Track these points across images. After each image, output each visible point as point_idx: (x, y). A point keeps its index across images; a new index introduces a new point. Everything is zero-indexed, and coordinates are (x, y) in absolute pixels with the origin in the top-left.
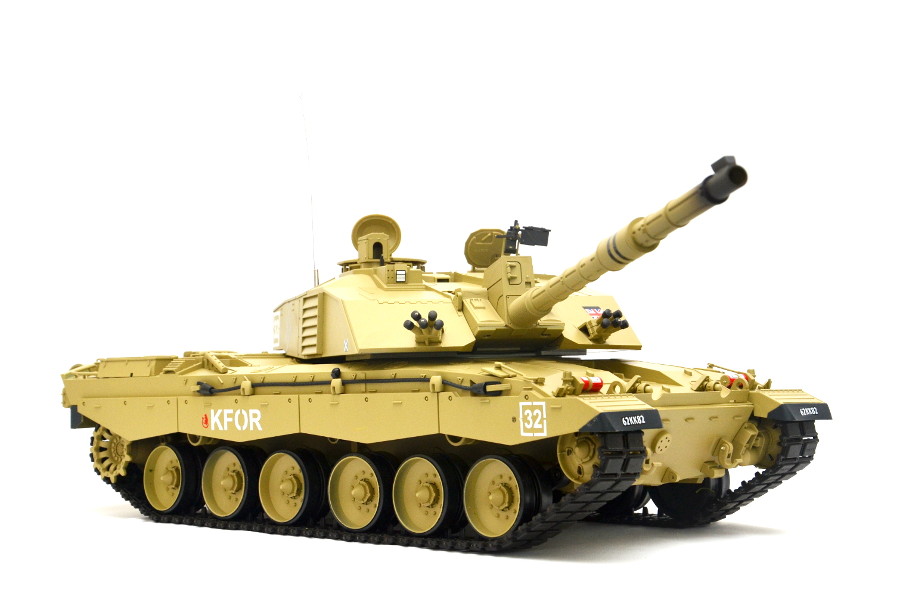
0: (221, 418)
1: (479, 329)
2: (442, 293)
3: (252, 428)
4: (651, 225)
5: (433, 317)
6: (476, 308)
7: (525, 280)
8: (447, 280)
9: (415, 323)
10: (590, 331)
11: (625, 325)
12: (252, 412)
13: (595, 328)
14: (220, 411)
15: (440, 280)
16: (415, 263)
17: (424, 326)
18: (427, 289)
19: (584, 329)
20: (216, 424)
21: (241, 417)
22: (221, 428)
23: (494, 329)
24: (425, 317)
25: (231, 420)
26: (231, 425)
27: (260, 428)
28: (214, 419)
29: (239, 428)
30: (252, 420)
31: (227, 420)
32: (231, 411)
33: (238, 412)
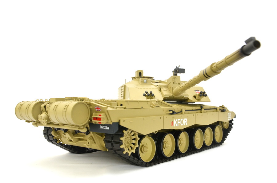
0: (177, 122)
1: (164, 96)
2: (155, 86)
3: (185, 125)
4: (219, 65)
5: (151, 93)
6: (164, 90)
7: (178, 83)
8: (158, 82)
9: (146, 94)
10: (196, 97)
11: (206, 95)
12: (185, 119)
13: (198, 96)
14: (177, 120)
15: (156, 82)
16: (150, 78)
17: (149, 95)
18: (152, 85)
19: (195, 97)
20: (175, 125)
21: (182, 121)
22: (177, 126)
23: (169, 96)
24: (149, 93)
25: (179, 122)
26: (179, 124)
27: (187, 124)
28: (175, 123)
29: (181, 125)
30: (185, 122)
31: (178, 122)
32: (179, 120)
33: (181, 120)
